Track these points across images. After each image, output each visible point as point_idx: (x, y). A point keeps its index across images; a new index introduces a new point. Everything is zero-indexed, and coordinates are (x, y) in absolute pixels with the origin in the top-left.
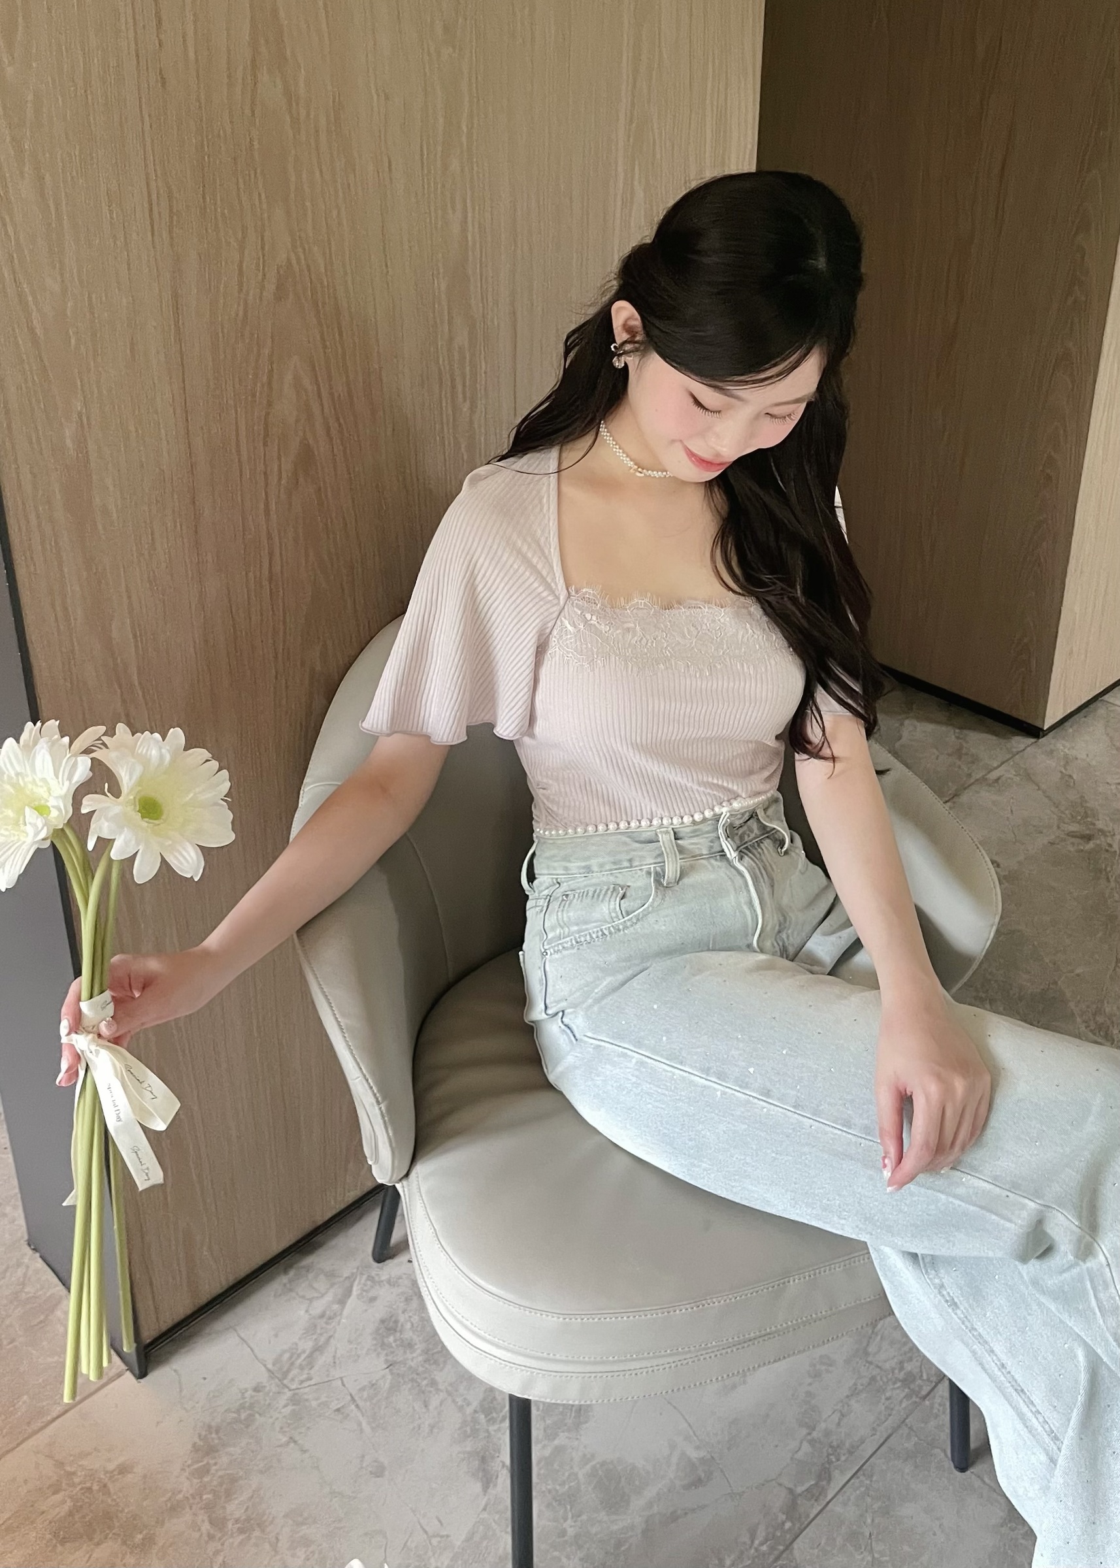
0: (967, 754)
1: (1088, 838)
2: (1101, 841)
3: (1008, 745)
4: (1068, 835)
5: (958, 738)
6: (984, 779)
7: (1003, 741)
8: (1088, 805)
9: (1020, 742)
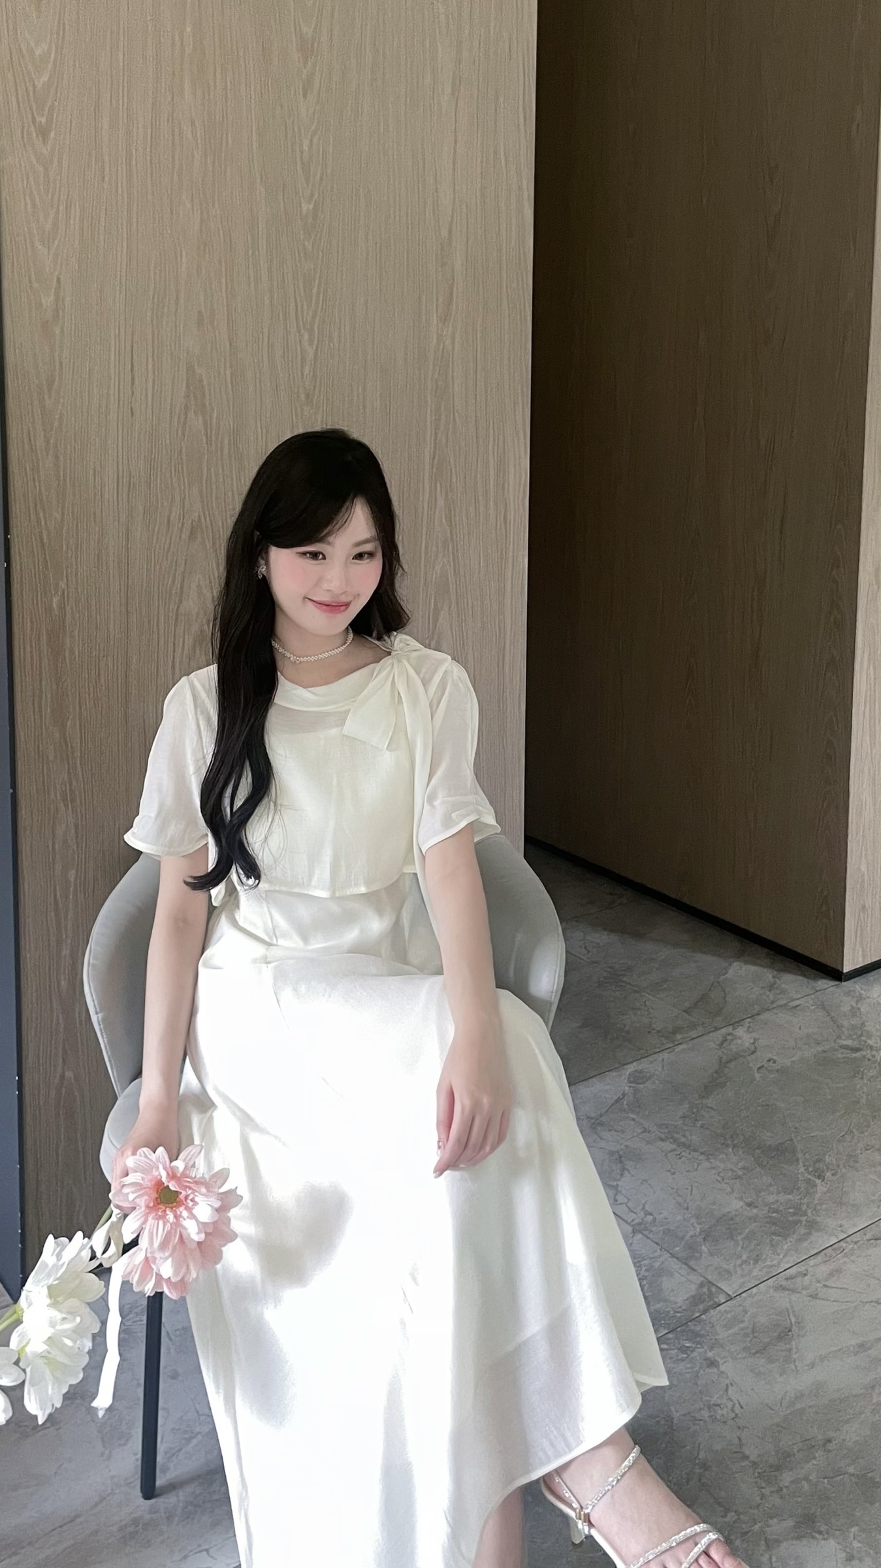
0: (777, 988)
1: (857, 1050)
2: (868, 1053)
3: (814, 984)
4: (841, 1047)
5: (773, 977)
6: (785, 1005)
7: (811, 982)
8: (866, 1028)
9: (825, 984)
